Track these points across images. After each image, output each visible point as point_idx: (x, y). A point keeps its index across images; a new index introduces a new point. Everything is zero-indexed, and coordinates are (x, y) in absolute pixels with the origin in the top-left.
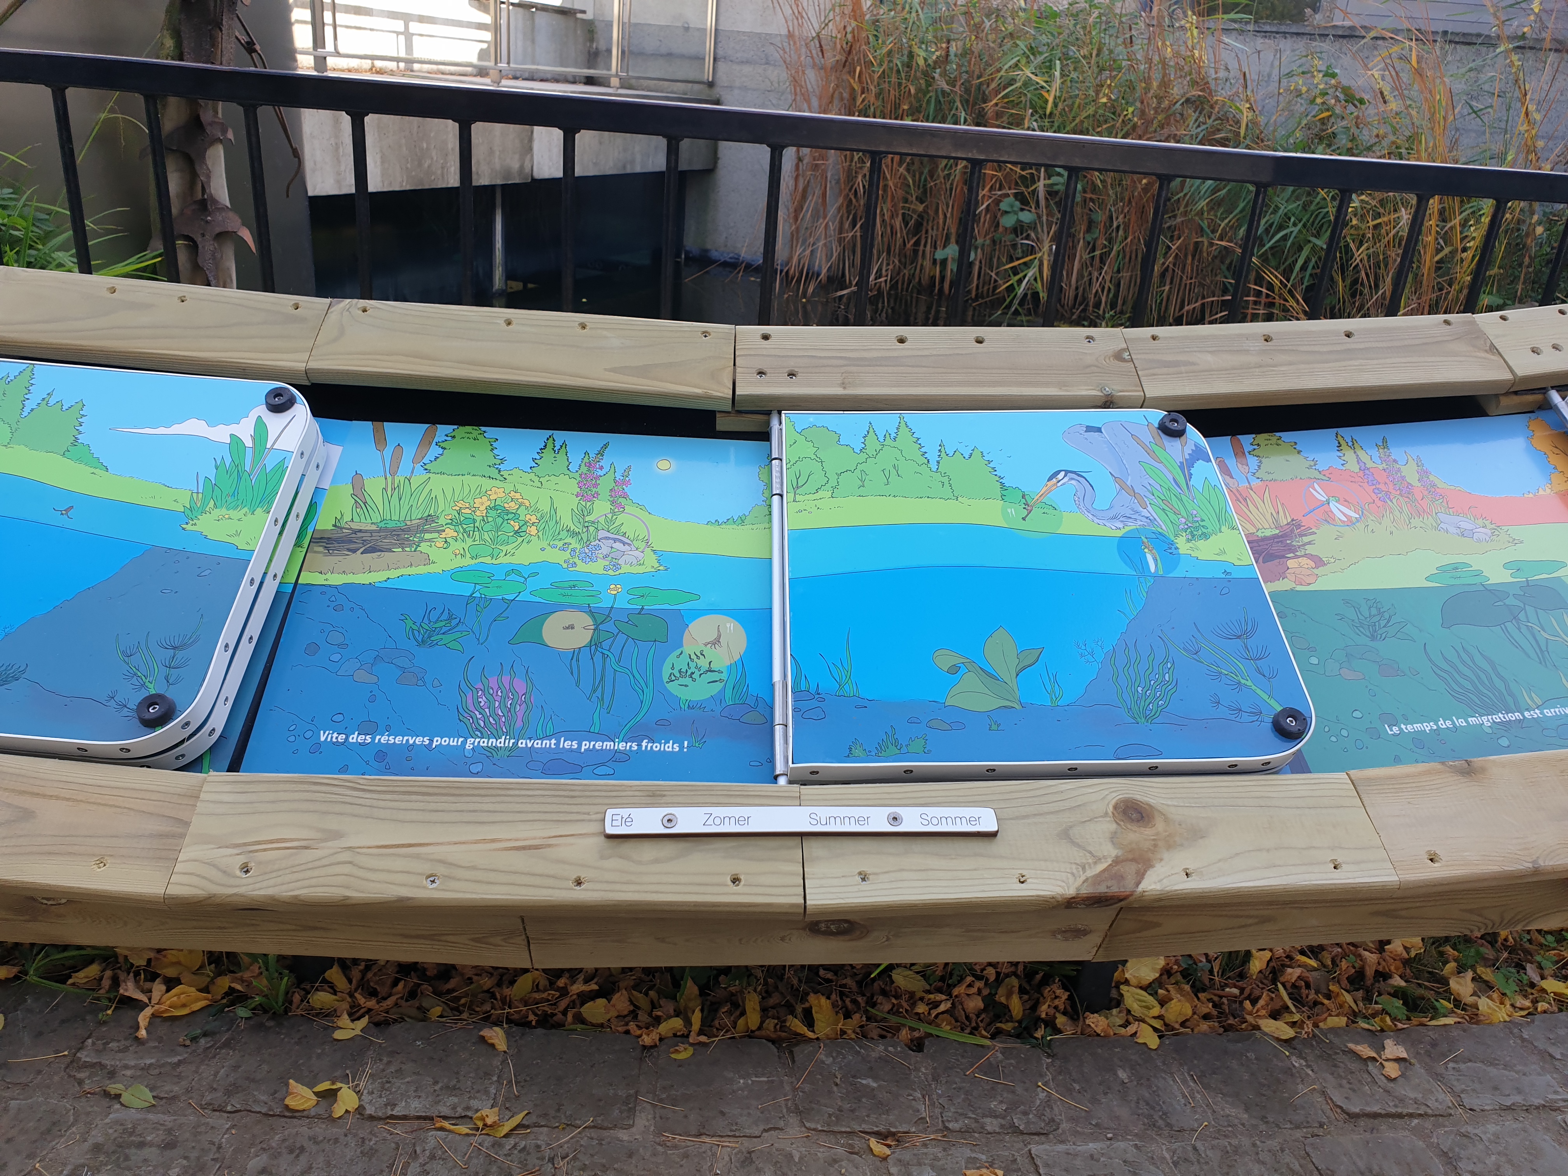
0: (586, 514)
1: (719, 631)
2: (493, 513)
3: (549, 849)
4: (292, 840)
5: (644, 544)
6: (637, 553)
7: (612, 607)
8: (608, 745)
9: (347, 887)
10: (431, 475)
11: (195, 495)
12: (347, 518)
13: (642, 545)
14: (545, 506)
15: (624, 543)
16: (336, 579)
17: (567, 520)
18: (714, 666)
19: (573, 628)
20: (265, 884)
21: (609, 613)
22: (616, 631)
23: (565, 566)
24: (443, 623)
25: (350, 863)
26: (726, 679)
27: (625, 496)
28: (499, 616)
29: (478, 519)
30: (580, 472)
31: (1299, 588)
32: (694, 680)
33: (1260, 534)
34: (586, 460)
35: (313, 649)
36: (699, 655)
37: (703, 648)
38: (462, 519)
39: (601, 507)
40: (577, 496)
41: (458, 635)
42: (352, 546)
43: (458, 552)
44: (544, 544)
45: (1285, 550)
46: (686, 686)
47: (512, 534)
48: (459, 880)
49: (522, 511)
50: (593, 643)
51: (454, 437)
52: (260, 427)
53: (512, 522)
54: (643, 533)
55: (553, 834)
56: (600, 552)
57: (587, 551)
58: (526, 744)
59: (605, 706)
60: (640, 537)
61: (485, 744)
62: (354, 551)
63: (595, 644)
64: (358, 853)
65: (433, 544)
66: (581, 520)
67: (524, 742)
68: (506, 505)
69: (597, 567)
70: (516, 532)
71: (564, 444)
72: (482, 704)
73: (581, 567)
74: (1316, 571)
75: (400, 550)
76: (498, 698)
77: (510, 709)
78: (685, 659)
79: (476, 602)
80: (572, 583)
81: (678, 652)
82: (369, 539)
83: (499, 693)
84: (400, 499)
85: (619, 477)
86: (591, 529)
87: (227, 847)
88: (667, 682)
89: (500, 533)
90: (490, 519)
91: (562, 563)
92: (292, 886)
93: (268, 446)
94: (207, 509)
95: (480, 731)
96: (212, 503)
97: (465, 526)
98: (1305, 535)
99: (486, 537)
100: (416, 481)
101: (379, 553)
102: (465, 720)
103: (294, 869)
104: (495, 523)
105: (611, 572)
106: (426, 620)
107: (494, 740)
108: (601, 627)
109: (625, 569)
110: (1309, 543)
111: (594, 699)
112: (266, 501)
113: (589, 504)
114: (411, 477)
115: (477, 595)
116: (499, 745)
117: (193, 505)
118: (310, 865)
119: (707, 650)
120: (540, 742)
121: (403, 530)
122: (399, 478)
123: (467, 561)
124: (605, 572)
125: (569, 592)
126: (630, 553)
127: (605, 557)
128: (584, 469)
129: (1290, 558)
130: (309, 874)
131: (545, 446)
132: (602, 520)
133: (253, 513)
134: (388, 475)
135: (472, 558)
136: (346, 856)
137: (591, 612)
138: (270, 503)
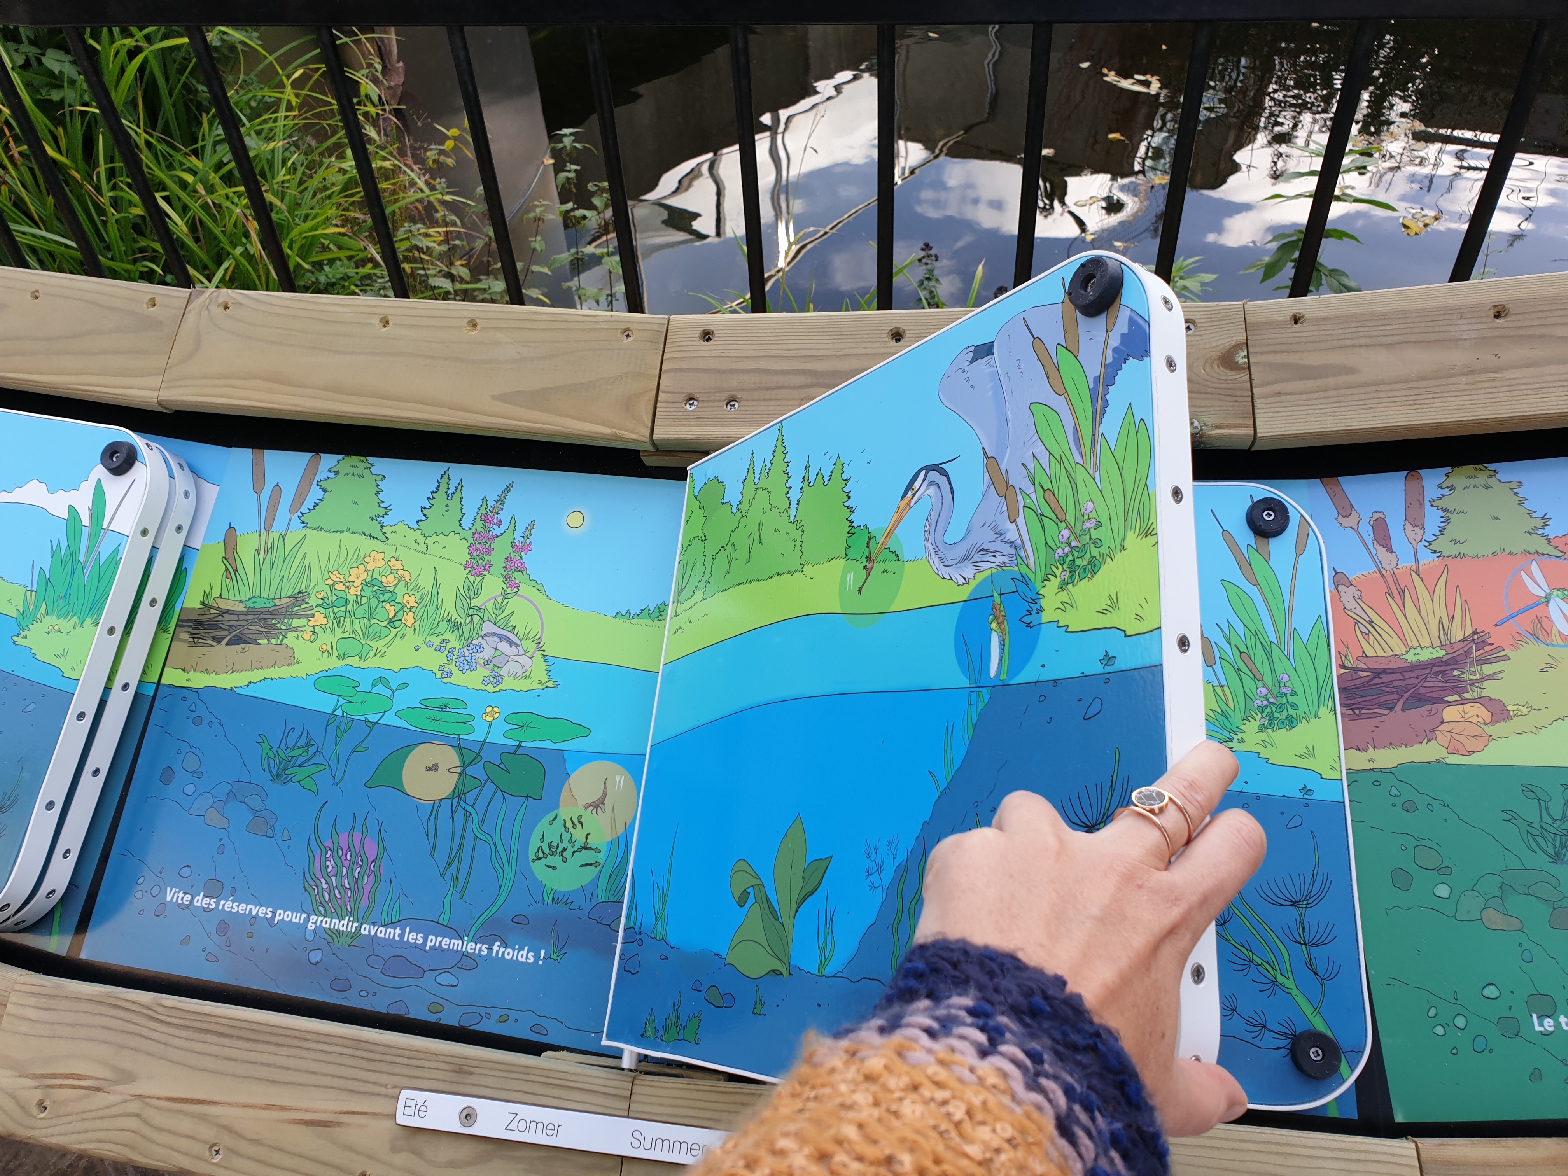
0: (472, 596)
1: (605, 787)
2: (368, 591)
3: (337, 1129)
4: (86, 1077)
5: (534, 645)
6: (524, 659)
7: (484, 742)
8: (456, 944)
9: (132, 1148)
10: (308, 531)
11: (28, 593)
12: (216, 593)
13: (531, 646)
14: (426, 583)
15: (511, 643)
16: (199, 680)
17: (450, 606)
18: (592, 843)
19: (436, 770)
20: (57, 1130)
21: (480, 751)
22: (484, 778)
23: (439, 674)
24: (299, 751)
25: (138, 1116)
26: (602, 862)
27: (522, 569)
28: (358, 746)
29: (352, 599)
30: (473, 530)
31: (1453, 759)
32: (565, 861)
33: (1411, 657)
34: (483, 511)
35: (168, 775)
36: (576, 822)
37: (582, 811)
38: (335, 598)
39: (493, 585)
40: (466, 568)
41: (314, 769)
42: (218, 633)
43: (324, 647)
44: (419, 640)
45: (1445, 689)
46: (554, 868)
47: (385, 624)
48: (241, 1156)
49: (400, 590)
50: (456, 794)
51: (337, 473)
52: (99, 494)
53: (387, 606)
54: (535, 629)
55: (345, 1109)
56: (481, 655)
57: (467, 653)
58: (369, 931)
59: (459, 889)
60: (532, 635)
61: (327, 926)
62: (219, 640)
63: (458, 795)
64: (147, 1104)
65: (300, 634)
66: (466, 605)
67: (367, 927)
68: (384, 580)
69: (474, 679)
70: (391, 621)
71: (460, 485)
72: (329, 870)
73: (458, 678)
74: (1489, 730)
75: (266, 641)
76: (346, 863)
77: (357, 879)
78: (558, 825)
79: (337, 723)
80: (444, 702)
81: (551, 816)
82: (235, 623)
83: (349, 857)
84: (272, 567)
85: (519, 538)
86: (476, 619)
87: (27, 1077)
88: (534, 861)
89: (373, 621)
90: (364, 600)
91: (436, 670)
92: (81, 1137)
93: (104, 527)
94: (39, 616)
95: (324, 907)
96: (44, 606)
97: (336, 610)
98: (1489, 662)
99: (357, 627)
100: (292, 538)
101: (243, 646)
102: (310, 889)
103: (85, 1116)
104: (369, 607)
105: (490, 688)
106: (283, 746)
107: (337, 921)
108: (469, 771)
109: (508, 683)
110: (1492, 677)
111: (448, 876)
112: (95, 608)
113: (478, 579)
114: (286, 534)
115: (339, 712)
116: (341, 929)
117: (26, 608)
118: (100, 1113)
119: (588, 817)
120: (383, 929)
121: (271, 613)
122: (274, 536)
123: (333, 663)
124: (483, 687)
125: (438, 715)
126: (516, 658)
127: (487, 663)
128: (479, 525)
129: (1450, 703)
130: (99, 1124)
131: (438, 488)
132: (490, 605)
133: (81, 626)
134: (263, 530)
135: (339, 658)
136: (134, 1107)
137: (460, 747)
138: (100, 611)
